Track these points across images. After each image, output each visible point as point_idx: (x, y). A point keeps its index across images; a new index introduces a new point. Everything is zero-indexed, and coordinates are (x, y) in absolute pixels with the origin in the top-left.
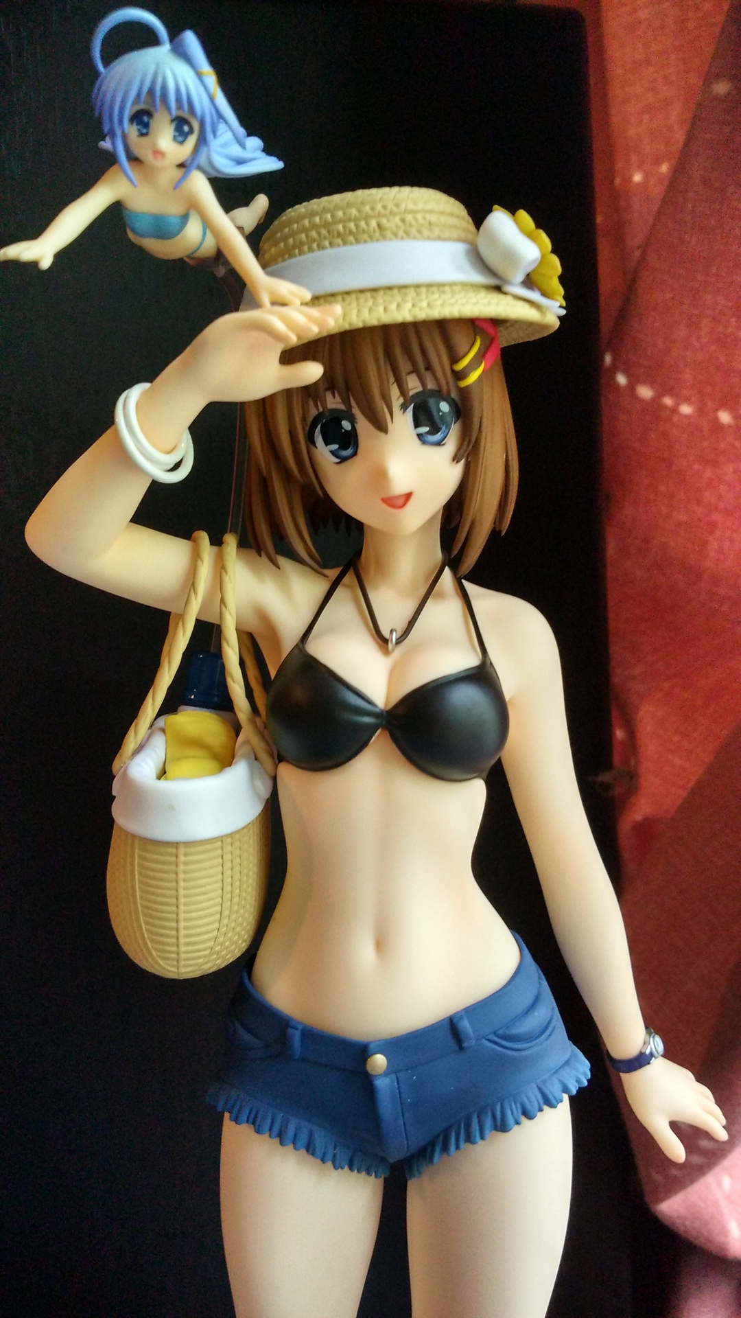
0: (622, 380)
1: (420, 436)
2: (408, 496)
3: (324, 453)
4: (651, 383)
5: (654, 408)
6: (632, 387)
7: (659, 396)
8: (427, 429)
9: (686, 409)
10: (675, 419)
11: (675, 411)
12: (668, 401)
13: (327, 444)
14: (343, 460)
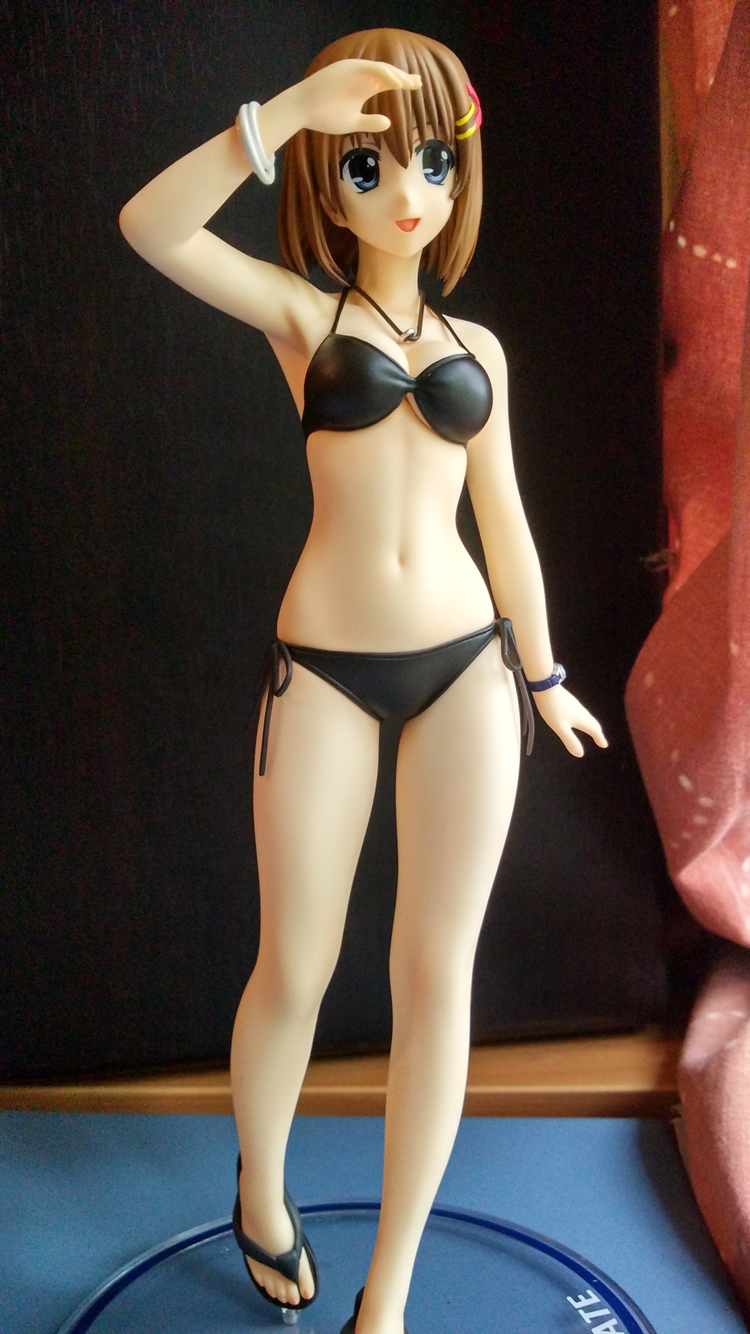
0: (682, 242)
1: (427, 175)
2: (417, 221)
3: (348, 185)
4: (704, 243)
5: (708, 266)
6: (690, 247)
7: (711, 254)
8: (432, 171)
9: (731, 264)
10: (724, 272)
11: (723, 266)
12: (717, 258)
13: (353, 176)
14: (366, 190)
